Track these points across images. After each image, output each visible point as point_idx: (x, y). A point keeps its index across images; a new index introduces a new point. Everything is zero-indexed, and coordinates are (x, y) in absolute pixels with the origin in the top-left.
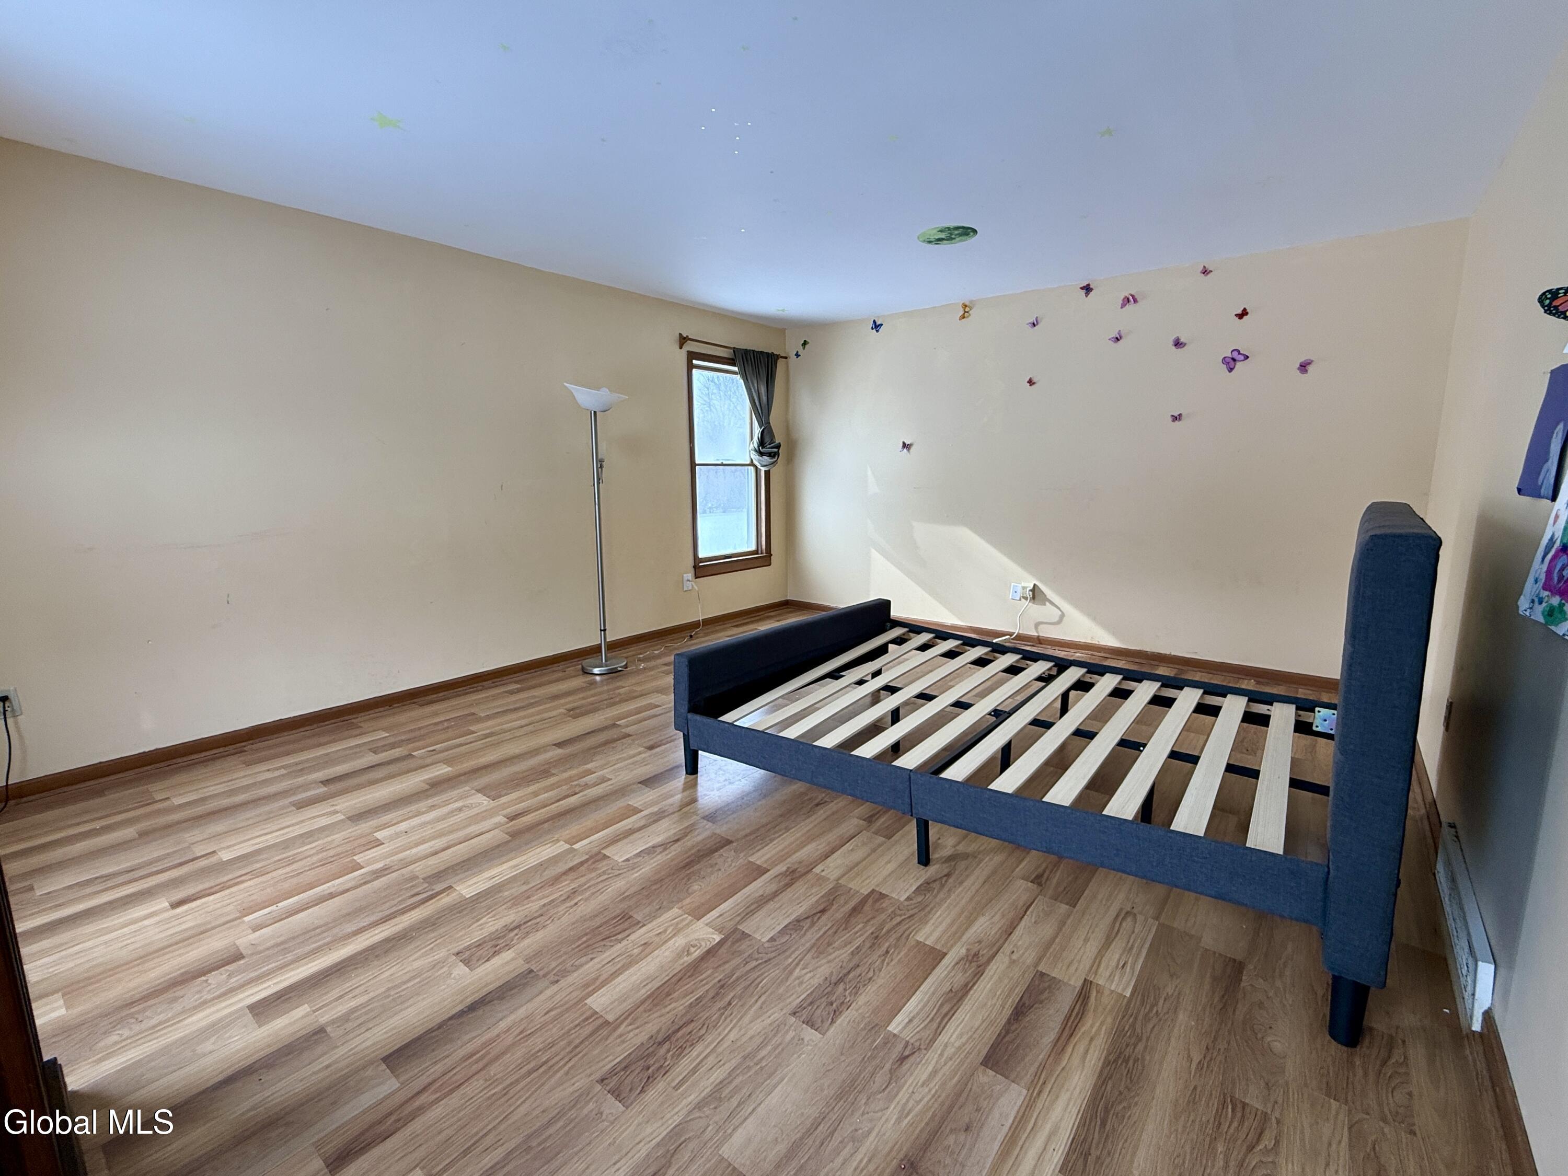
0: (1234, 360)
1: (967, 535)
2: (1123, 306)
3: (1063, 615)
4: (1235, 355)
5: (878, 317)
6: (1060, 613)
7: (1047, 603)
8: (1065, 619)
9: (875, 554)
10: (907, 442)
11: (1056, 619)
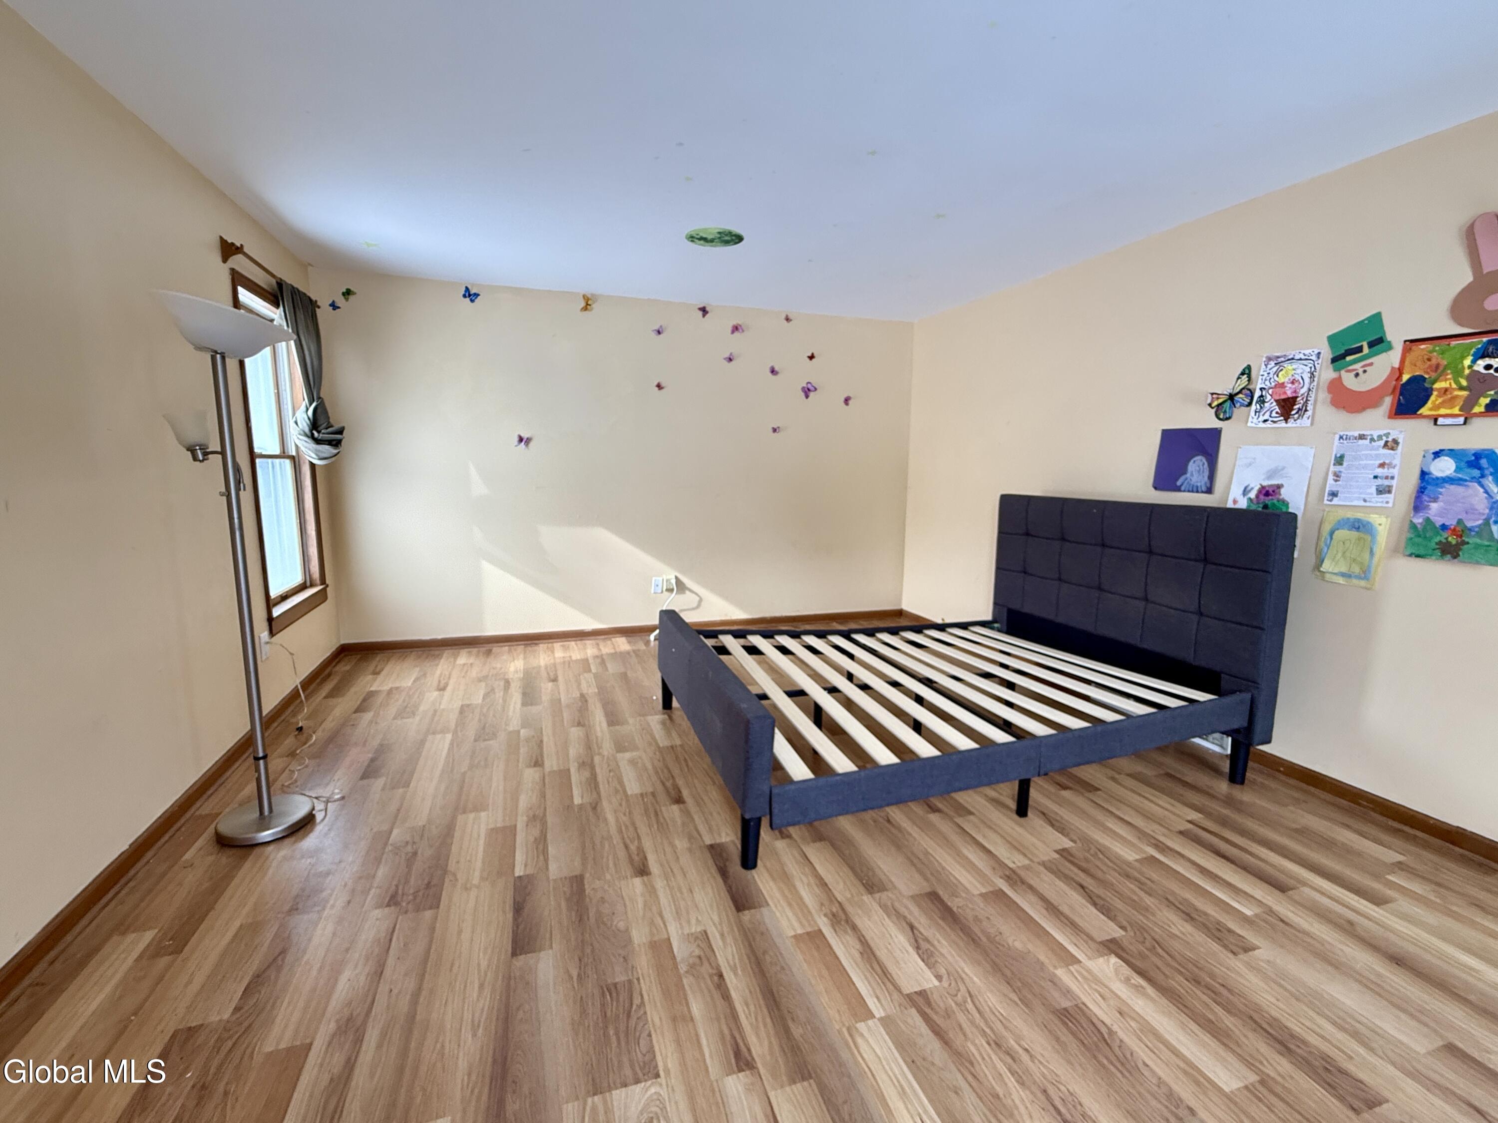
0: (809, 390)
1: (604, 536)
2: (733, 332)
3: (701, 600)
4: (809, 386)
5: (473, 285)
6: (698, 598)
7: (687, 592)
8: (703, 603)
9: (487, 566)
10: (525, 435)
11: (695, 605)
